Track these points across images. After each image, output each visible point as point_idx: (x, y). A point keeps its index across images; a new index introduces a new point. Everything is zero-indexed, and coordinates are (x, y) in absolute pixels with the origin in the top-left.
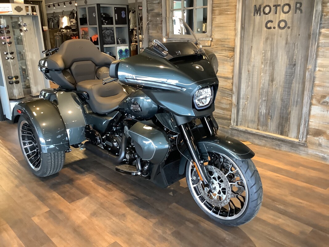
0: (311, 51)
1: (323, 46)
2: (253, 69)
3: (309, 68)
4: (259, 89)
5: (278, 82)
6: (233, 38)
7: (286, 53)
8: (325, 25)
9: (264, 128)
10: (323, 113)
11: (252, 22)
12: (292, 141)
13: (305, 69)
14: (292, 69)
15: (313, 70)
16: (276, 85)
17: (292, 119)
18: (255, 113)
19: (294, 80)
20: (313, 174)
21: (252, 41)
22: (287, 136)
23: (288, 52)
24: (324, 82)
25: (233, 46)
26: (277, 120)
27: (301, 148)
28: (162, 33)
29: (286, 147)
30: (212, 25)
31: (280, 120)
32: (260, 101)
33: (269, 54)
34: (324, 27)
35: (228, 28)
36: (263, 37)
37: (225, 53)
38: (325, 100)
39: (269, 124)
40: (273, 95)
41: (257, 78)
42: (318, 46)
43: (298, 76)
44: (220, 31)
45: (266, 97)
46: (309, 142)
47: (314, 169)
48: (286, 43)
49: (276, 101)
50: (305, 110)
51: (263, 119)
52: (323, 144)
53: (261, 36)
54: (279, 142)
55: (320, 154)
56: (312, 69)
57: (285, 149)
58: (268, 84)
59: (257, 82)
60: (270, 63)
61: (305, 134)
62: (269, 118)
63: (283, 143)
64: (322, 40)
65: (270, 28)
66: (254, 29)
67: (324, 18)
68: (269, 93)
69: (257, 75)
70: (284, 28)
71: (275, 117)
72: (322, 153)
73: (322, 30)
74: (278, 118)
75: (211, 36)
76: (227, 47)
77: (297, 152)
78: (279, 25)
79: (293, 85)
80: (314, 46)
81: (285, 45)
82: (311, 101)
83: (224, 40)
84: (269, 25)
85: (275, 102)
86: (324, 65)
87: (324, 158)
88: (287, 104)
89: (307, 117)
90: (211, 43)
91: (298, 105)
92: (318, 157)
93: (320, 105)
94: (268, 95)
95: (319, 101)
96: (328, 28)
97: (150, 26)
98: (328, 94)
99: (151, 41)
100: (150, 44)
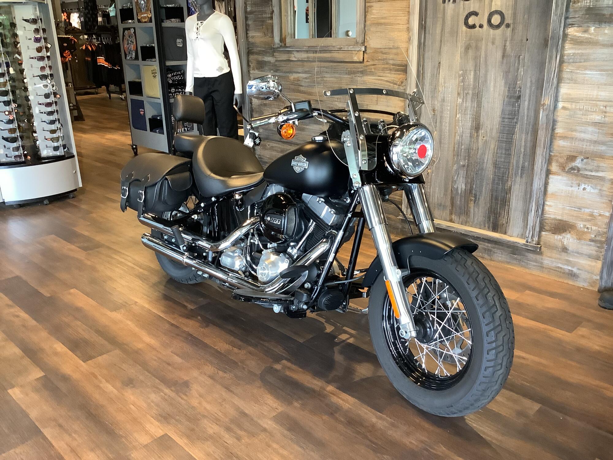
0: (548, 71)
1: (571, 61)
2: (442, 106)
3: (544, 105)
4: (453, 144)
5: (488, 131)
6: (405, 46)
7: (502, 75)
8: (574, 20)
9: (463, 218)
10: (570, 189)
11: (440, 15)
12: (514, 243)
13: (537, 105)
14: (513, 106)
15: (552, 108)
16: (483, 137)
17: (514, 201)
18: (446, 190)
19: (518, 126)
20: (552, 304)
21: (440, 53)
22: (505, 233)
23: (506, 72)
24: (572, 131)
25: (405, 62)
26: (485, 203)
27: (531, 256)
28: (273, 37)
29: (502, 254)
30: (365, 21)
31: (492, 202)
32: (455, 167)
33: (472, 76)
34: (573, 24)
35: (397, 27)
36: (459, 45)
37: (389, 75)
38: (574, 164)
39: (472, 210)
40: (478, 157)
41: (450, 124)
42: (562, 62)
43: (526, 118)
44: (381, 32)
45: (465, 160)
46: (545, 244)
47: (552, 295)
48: (503, 56)
49: (485, 167)
50: (538, 183)
51: (461, 201)
52: (569, 249)
53: (456, 42)
54: (489, 245)
55: (565, 267)
56: (550, 105)
57: (501, 257)
58: (469, 135)
59: (449, 131)
60: (473, 94)
61: (537, 229)
62: (471, 200)
63: (496, 246)
64: (569, 50)
65: (474, 26)
66: (443, 30)
67: (572, 6)
68: (472, 153)
69: (450, 117)
70: (498, 26)
71: (482, 199)
72: (568, 265)
73: (569, 31)
74: (488, 199)
75: (363, 43)
76: (393, 65)
77: (523, 263)
78: (489, 21)
79: (515, 137)
80: (554, 61)
81: (501, 59)
82: (548, 166)
83: (387, 50)
84: (471, 21)
85: (482, 169)
86: (572, 99)
87: (572, 275)
88: (504, 173)
89: (542, 197)
90: (364, 55)
91: (525, 175)
92: (560, 272)
93: (564, 174)
94: (469, 156)
95: (564, 167)
96: (581, 27)
97: (250, 22)
98: (581, 153)
99: (253, 53)
100: (250, 59)
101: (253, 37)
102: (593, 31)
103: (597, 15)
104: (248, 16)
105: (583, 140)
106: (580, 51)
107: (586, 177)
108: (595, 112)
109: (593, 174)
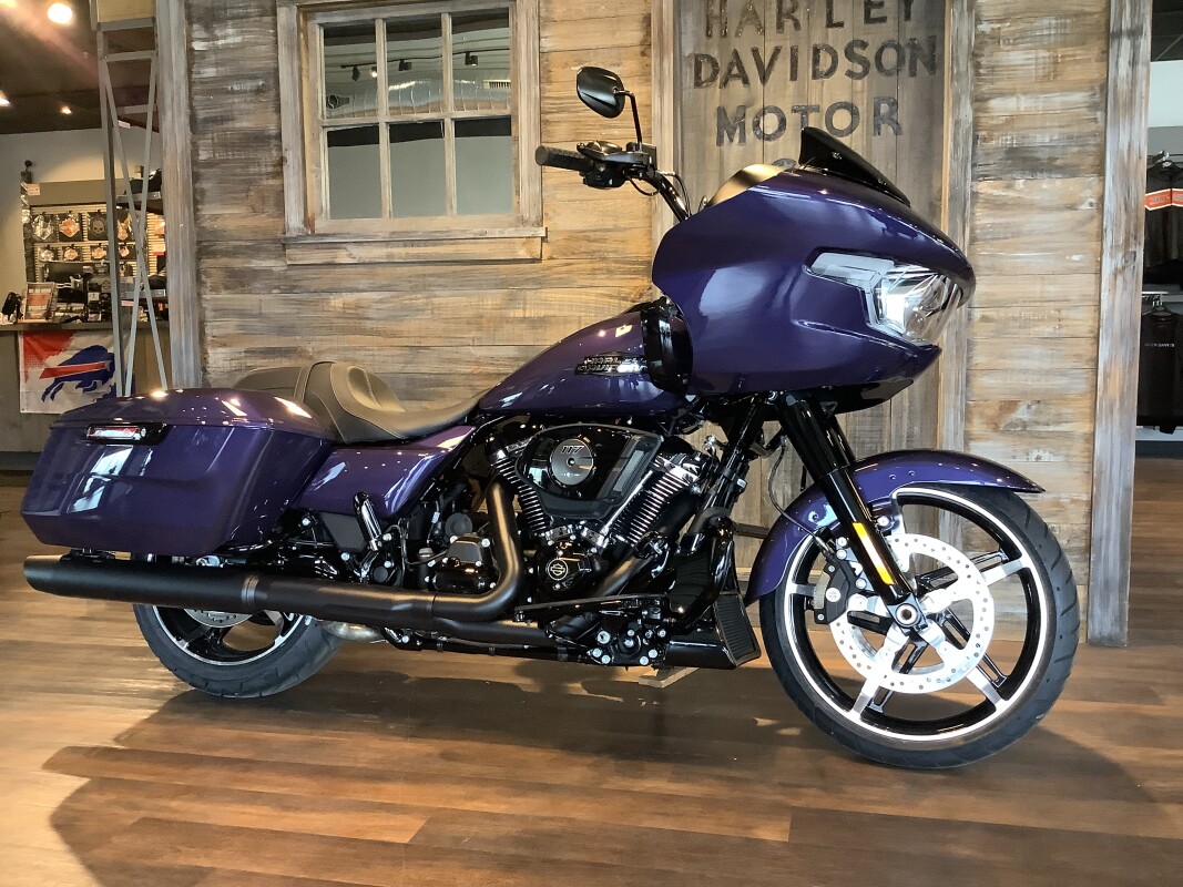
1: (988, 237)
6: (642, 225)
8: (986, 168)
11: (712, 167)
15: (964, 319)
25: (644, 258)
28: (282, 213)
30: (542, 179)
34: (986, 176)
38: (1013, 417)
42: (972, 239)
56: (961, 316)
64: (984, 218)
67: (983, 146)
73: (981, 187)
75: (539, 222)
76: (618, 261)
82: (966, 425)
83: (599, 235)
86: (997, 301)
90: (542, 246)
93: (997, 436)
95: (996, 424)
96: (1000, 179)
97: (206, 185)
98: (1025, 394)
99: (213, 254)
100: (203, 266)
101: (216, 217)
102: (1022, 186)
103: (1025, 159)
104: (202, 171)
105: (1026, 371)
106: (1003, 220)
107: (1039, 436)
108: (1042, 320)
109: (1051, 428)
